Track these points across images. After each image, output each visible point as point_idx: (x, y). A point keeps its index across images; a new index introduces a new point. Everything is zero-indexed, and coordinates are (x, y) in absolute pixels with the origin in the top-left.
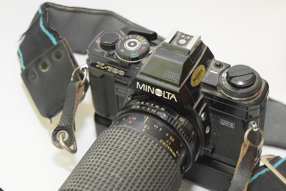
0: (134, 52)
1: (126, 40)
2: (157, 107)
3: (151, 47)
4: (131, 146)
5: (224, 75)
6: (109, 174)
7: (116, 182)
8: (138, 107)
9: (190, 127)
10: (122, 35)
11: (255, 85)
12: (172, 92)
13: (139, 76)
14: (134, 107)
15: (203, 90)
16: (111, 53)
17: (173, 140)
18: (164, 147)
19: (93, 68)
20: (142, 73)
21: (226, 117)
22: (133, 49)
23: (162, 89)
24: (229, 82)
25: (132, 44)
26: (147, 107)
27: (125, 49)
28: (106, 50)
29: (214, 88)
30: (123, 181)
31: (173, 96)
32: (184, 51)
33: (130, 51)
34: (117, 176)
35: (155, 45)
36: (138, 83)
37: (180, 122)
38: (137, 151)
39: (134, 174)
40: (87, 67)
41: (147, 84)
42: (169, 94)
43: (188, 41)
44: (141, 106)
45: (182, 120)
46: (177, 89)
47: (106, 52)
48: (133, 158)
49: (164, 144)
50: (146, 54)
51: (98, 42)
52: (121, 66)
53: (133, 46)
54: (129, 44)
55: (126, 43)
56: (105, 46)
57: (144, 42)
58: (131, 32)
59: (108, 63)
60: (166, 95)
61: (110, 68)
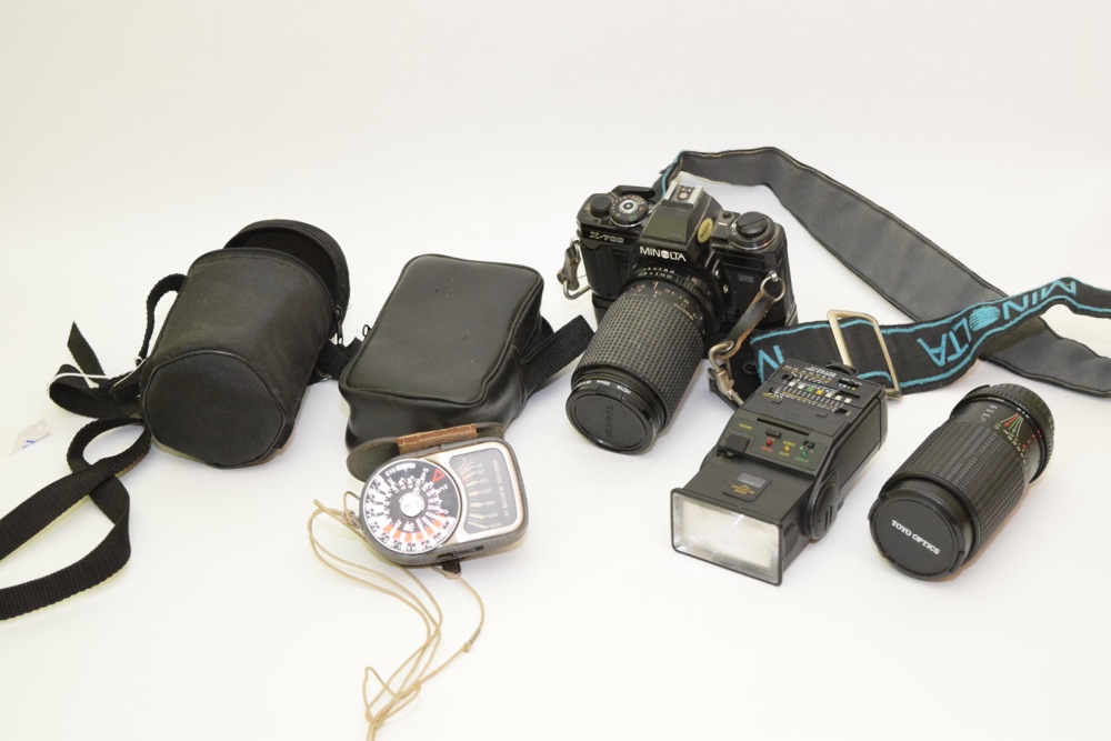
0: (632, 214)
1: (620, 203)
2: (666, 270)
3: (650, 207)
4: (645, 313)
5: (734, 226)
6: (627, 342)
7: (635, 349)
8: (646, 274)
9: (704, 287)
10: (615, 197)
11: (767, 232)
12: (680, 251)
13: (641, 240)
14: (640, 275)
15: (713, 245)
16: (606, 219)
17: (688, 303)
18: (679, 311)
19: (586, 241)
20: (644, 237)
21: (744, 272)
22: (630, 211)
23: (669, 250)
24: (739, 232)
25: (628, 206)
26: (655, 272)
27: (621, 213)
28: (598, 217)
29: (725, 241)
30: (641, 347)
31: (681, 256)
32: (689, 206)
33: (627, 215)
34: (635, 342)
35: (654, 203)
36: (641, 248)
37: (692, 283)
38: (652, 317)
39: (652, 339)
40: (578, 239)
41: (651, 246)
42: (676, 254)
43: (689, 194)
44: (649, 272)
45: (694, 280)
46: (684, 248)
47: (599, 220)
48: (648, 324)
49: (679, 307)
50: (645, 215)
51: (588, 208)
52: (618, 232)
53: (630, 208)
54: (625, 207)
55: (621, 206)
56: (595, 212)
57: (641, 201)
58: (623, 192)
59: (602, 230)
60: (674, 256)
61: (606, 237)
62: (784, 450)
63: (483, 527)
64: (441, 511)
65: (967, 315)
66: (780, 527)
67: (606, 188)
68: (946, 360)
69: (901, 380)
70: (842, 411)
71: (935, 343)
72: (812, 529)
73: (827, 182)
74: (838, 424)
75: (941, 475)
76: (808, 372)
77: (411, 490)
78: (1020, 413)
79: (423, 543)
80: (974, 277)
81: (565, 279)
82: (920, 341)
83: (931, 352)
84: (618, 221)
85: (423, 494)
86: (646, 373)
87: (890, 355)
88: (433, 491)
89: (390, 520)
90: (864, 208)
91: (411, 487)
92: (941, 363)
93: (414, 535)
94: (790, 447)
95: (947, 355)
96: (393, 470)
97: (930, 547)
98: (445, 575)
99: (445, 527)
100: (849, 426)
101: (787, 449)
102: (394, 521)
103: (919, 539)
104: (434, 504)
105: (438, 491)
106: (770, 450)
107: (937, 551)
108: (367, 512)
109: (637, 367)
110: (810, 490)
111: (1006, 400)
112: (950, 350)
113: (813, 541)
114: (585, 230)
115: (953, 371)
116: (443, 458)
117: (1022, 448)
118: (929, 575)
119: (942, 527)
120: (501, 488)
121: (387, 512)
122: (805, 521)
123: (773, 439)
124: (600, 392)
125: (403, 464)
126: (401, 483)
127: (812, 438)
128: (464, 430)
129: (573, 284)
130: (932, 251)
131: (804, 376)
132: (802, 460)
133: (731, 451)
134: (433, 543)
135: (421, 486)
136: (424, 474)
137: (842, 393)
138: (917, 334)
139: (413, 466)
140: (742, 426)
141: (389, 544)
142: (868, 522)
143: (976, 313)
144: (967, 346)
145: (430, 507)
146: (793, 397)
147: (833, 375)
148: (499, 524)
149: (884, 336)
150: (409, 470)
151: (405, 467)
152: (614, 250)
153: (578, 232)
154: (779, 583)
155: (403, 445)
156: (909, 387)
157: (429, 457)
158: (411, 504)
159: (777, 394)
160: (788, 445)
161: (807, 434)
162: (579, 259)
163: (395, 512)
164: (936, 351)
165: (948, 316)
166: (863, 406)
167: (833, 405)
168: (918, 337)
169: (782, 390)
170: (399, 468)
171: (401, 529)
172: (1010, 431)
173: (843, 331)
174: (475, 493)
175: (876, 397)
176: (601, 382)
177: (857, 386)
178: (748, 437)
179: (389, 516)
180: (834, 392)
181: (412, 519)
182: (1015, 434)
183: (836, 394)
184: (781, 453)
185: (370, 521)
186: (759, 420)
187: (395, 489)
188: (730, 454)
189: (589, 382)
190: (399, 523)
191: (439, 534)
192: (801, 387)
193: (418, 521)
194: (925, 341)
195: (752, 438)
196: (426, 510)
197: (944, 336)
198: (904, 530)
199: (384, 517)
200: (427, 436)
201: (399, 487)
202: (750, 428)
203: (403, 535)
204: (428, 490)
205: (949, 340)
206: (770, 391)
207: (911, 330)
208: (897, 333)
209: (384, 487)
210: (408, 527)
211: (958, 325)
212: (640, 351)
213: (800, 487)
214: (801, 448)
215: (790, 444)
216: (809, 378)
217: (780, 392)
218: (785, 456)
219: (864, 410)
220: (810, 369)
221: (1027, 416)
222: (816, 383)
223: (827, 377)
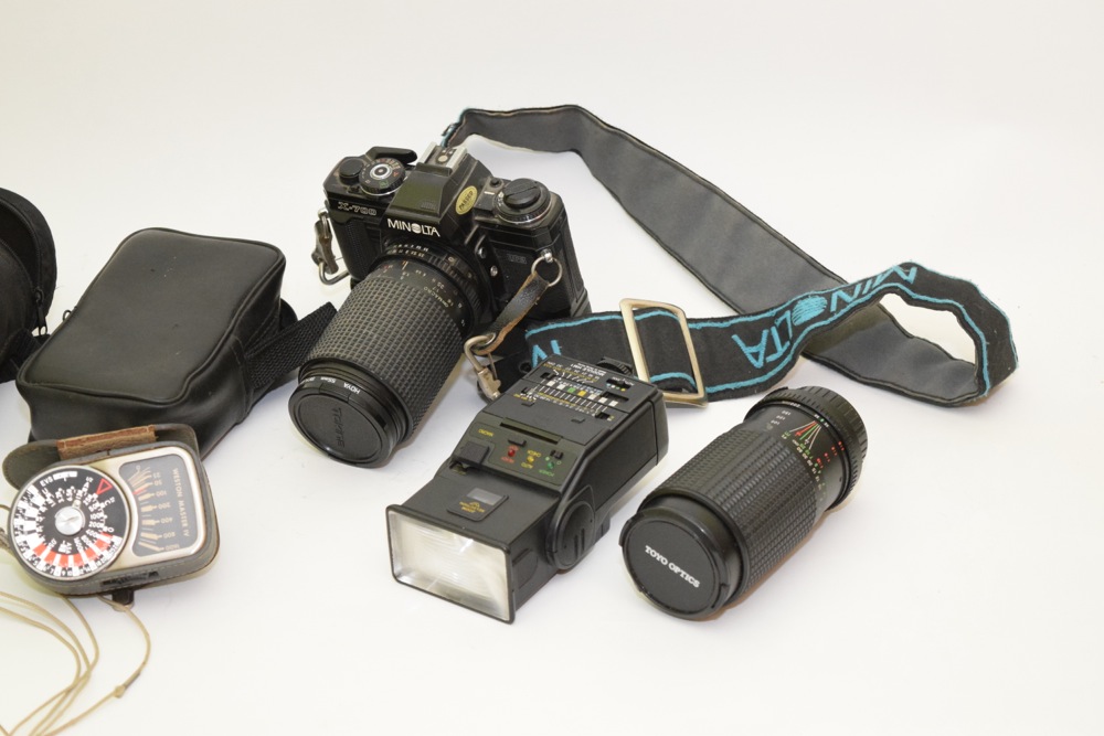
0: (384, 181)
1: (372, 167)
2: (418, 247)
3: (405, 172)
4: (387, 298)
5: (501, 195)
6: (361, 332)
7: (370, 340)
8: (395, 251)
9: (464, 268)
10: (367, 161)
11: (539, 202)
12: (432, 225)
13: (390, 211)
14: (389, 253)
15: (477, 218)
16: (355, 186)
17: (442, 286)
18: (429, 296)
19: (335, 212)
20: (393, 207)
21: (514, 250)
22: (383, 177)
23: (420, 223)
24: (507, 203)
25: (381, 171)
26: (405, 249)
27: (372, 179)
28: (348, 184)
29: (490, 213)
30: (378, 338)
31: (434, 230)
32: (448, 171)
33: (378, 181)
34: (371, 332)
35: (411, 167)
36: (389, 220)
37: (449, 263)
38: (394, 303)
39: (392, 329)
40: (326, 210)
41: (401, 219)
42: (428, 227)
44: (399, 249)
45: (451, 259)
46: (438, 220)
47: (348, 187)
48: (389, 311)
49: (430, 291)
50: (399, 181)
51: (337, 174)
52: (369, 202)
53: (383, 173)
54: (377, 172)
55: (373, 172)
56: (345, 179)
57: (397, 165)
58: (379, 154)
59: (352, 201)
60: (426, 230)
61: (357, 208)
62: (528, 462)
63: (156, 549)
64: (106, 529)
65: (791, 308)
66: (508, 552)
67: (359, 150)
68: (765, 361)
69: (707, 383)
70: (603, 416)
71: (753, 340)
72: (555, 555)
73: (639, 147)
74: (594, 431)
75: (703, 491)
76: (573, 369)
77: (70, 504)
78: (818, 421)
79: (81, 567)
80: (811, 262)
81: (321, 260)
82: (735, 337)
83: (748, 351)
84: (367, 188)
85: (84, 508)
86: (381, 369)
87: (697, 354)
88: (97, 505)
89: (43, 539)
90: (682, 178)
91: (70, 499)
92: (759, 364)
93: (71, 558)
94: (535, 457)
95: (767, 355)
96: (50, 479)
97: (689, 578)
98: (114, 607)
99: (108, 549)
100: (609, 433)
101: (531, 459)
102: (48, 541)
103: (676, 569)
104: (98, 520)
105: (103, 505)
106: (511, 461)
107: (696, 584)
108: (16, 530)
109: (370, 362)
110: (554, 509)
111: (803, 405)
112: (771, 349)
113: (561, 572)
114: (333, 199)
115: (771, 374)
116: (112, 465)
117: (814, 461)
118: (691, 613)
119: (701, 555)
120: (181, 503)
121: (40, 529)
122: (548, 546)
123: (516, 448)
124: (324, 391)
125: (64, 473)
126: (58, 494)
127: (562, 446)
128: (139, 432)
129: (330, 265)
130: (761, 231)
131: (567, 374)
132: (547, 473)
133: (467, 462)
134: (94, 567)
135: (83, 498)
136: (87, 485)
137: (609, 395)
138: (732, 329)
139: (74, 474)
140: (483, 432)
141: (41, 567)
142: (620, 548)
143: (801, 304)
144: (788, 343)
145: (92, 524)
146: (548, 398)
147: (602, 373)
148: (176, 546)
149: (692, 331)
150: (69, 479)
151: (64, 476)
152: (366, 224)
153: (326, 202)
154: (511, 620)
155: (64, 449)
156: (718, 392)
157: (96, 464)
158: (68, 520)
159: (531, 395)
160: (532, 455)
161: (556, 443)
162: (331, 236)
163: (49, 530)
164: (754, 349)
165: (772, 309)
166: (630, 411)
167: (595, 409)
168: (734, 333)
169: (537, 390)
170: (57, 477)
171: (55, 550)
172: (800, 442)
173: (638, 323)
174: (149, 508)
175: (648, 399)
176: (326, 379)
177: (627, 387)
178: (486, 444)
179: (41, 534)
180: (599, 393)
181: (70, 538)
182: (808, 445)
183: (601, 396)
184: (524, 465)
185: (18, 540)
186: (502, 425)
187: (51, 501)
188: (465, 466)
189: (312, 379)
190: (54, 542)
191: (102, 556)
192: (561, 387)
193: (76, 540)
194: (741, 338)
195: (492, 447)
196: (87, 527)
197: (765, 332)
198: (660, 558)
199: (36, 535)
200: (94, 439)
201: (55, 500)
202: (491, 434)
203: (58, 557)
204: (91, 504)
205: (770, 337)
206: (523, 392)
207: (726, 324)
208: (708, 328)
209: (38, 500)
210: (64, 548)
211: (781, 319)
212: (375, 342)
213: (541, 505)
214: (547, 459)
215: (535, 454)
216: (573, 376)
217: (534, 393)
218: (528, 469)
219: (630, 414)
220: (576, 366)
221: (826, 425)
222: (580, 383)
223: (595, 375)
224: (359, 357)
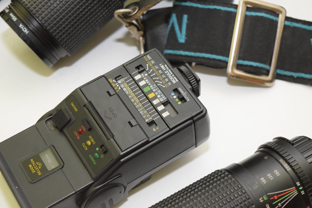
62: (86, 145)
69: (278, 67)
70: (153, 124)
76: (160, 69)
78: (297, 188)
94: (91, 144)
106: (78, 137)
123: (84, 130)
131: (153, 72)
132: (93, 160)
140: (73, 105)
146: (128, 92)
147: (175, 81)
149: (284, 27)
159: (119, 84)
160: (90, 141)
161: (107, 138)
166: (171, 127)
167: (151, 114)
169: (126, 80)
175: (192, 118)
176: (12, 16)
177: (184, 101)
180: (163, 99)
183: (162, 103)
184: (83, 145)
186: (85, 106)
192: (142, 84)
195: (74, 118)
202: (76, 110)
206: (116, 78)
214: (97, 149)
215: (92, 141)
216: (156, 76)
217: (122, 83)
218: (84, 149)
219: (171, 130)
220: (162, 67)
221: (303, 193)
222: (156, 84)
223: (170, 81)
224: (35, 8)
